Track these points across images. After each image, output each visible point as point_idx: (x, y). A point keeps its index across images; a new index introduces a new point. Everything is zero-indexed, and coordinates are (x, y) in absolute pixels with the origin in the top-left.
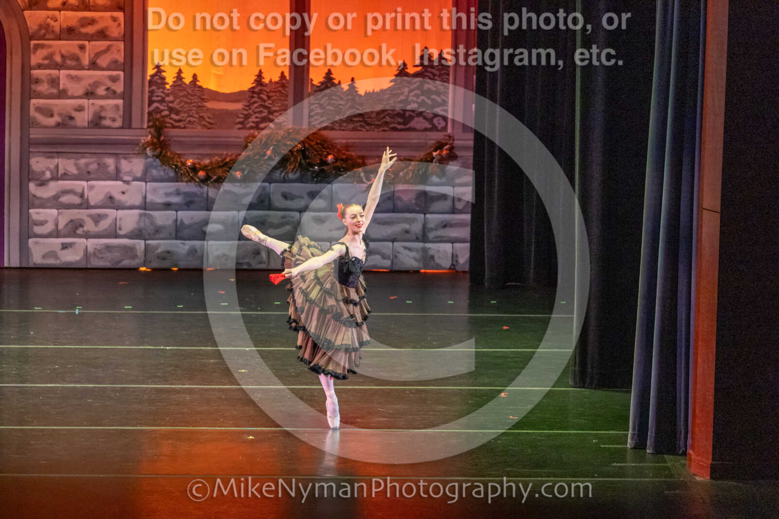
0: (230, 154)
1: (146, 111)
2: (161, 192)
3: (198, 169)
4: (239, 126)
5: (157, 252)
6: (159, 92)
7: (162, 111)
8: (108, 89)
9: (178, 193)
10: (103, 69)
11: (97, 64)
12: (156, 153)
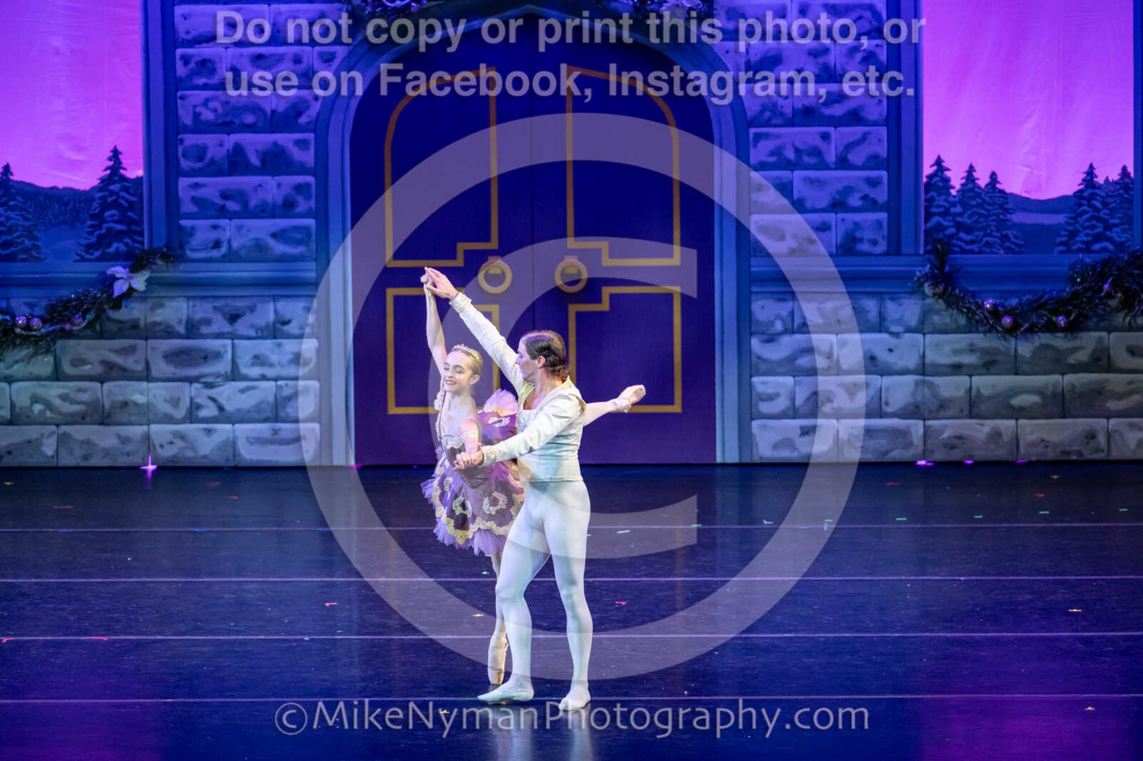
0: (1048, 290)
1: (923, 228)
2: (947, 349)
3: (1002, 313)
4: (1062, 248)
5: (941, 437)
6: (940, 201)
7: (947, 228)
8: (865, 197)
9: (972, 349)
10: (856, 168)
11: (848, 161)
12: (938, 290)
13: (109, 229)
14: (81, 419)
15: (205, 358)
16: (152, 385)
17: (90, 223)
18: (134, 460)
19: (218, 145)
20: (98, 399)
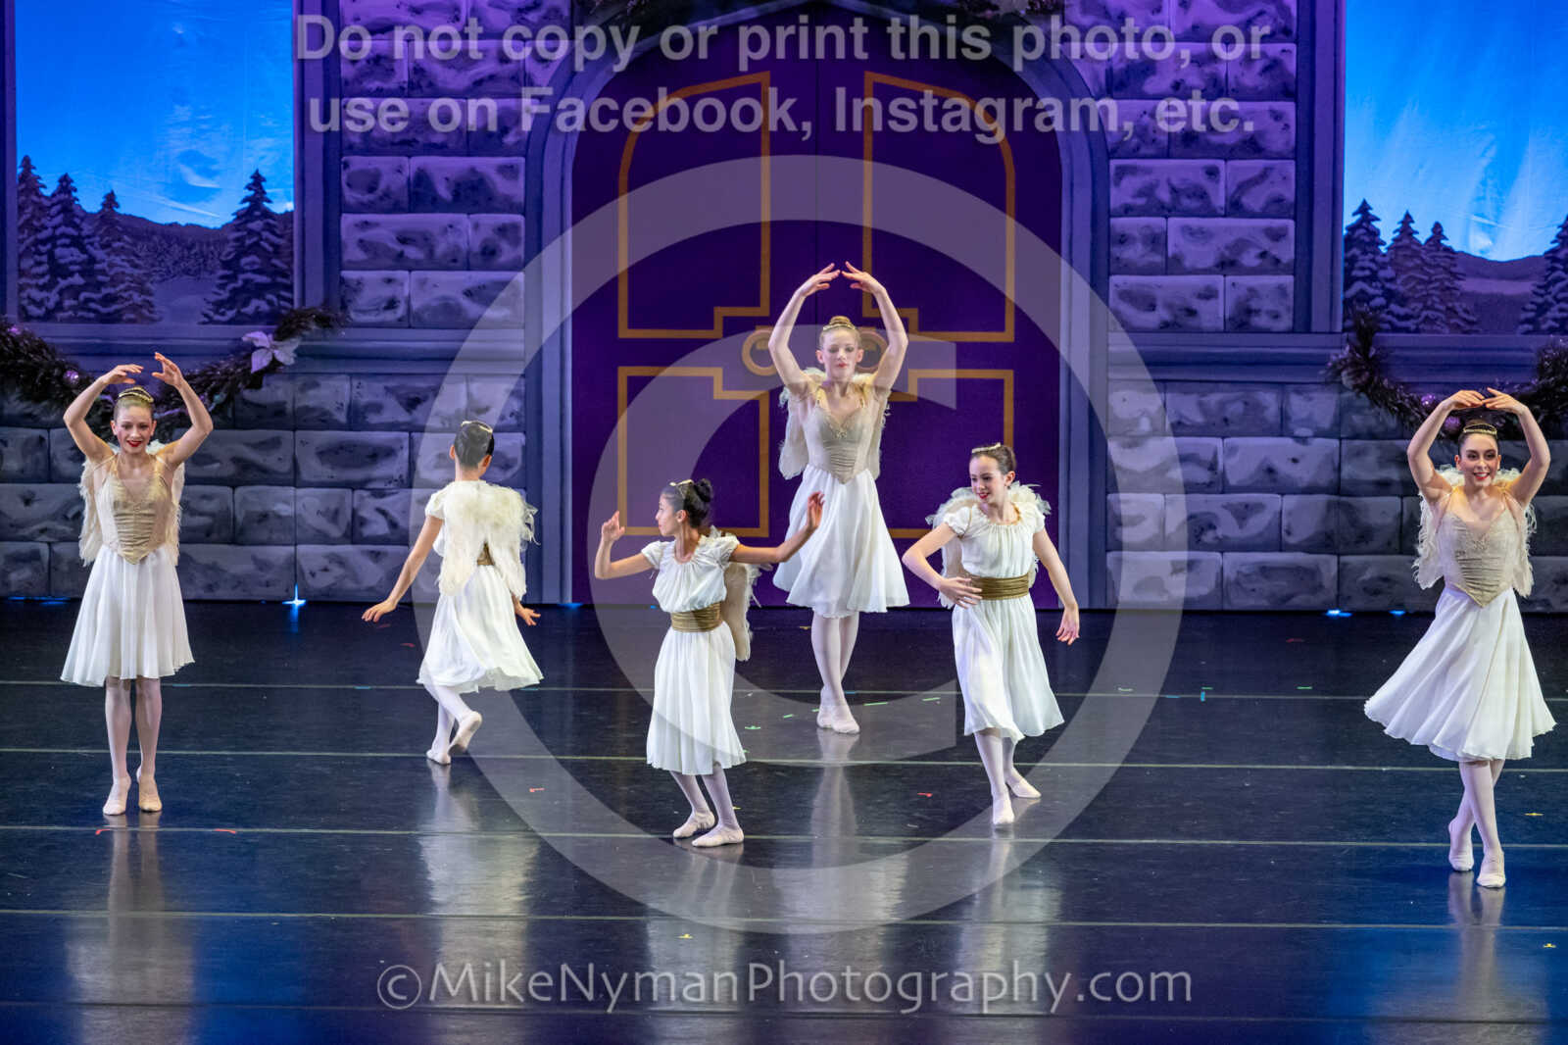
0: (1508, 382)
1: (1340, 296)
2: (1371, 459)
4: (1527, 327)
5: (1361, 578)
6: (1365, 261)
7: (1374, 297)
8: (1263, 255)
10: (1253, 215)
11: (1242, 206)
12: (1359, 382)
13: (247, 282)
14: (208, 534)
15: (374, 456)
16: (301, 491)
17: (221, 273)
18: (275, 593)
19: (395, 171)
20: (228, 509)
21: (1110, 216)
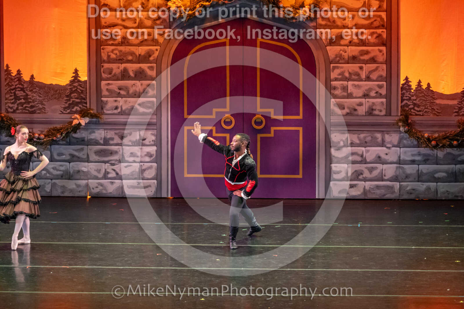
0: (450, 131)
1: (400, 105)
2: (410, 154)
3: (432, 140)
4: (456, 114)
5: (406, 189)
6: (407, 94)
7: (410, 105)
8: (377, 92)
9: (419, 154)
10: (373, 81)
11: (370, 78)
12: (406, 130)
13: (73, 101)
14: (62, 177)
15: (111, 153)
16: (90, 164)
17: (65, 98)
18: (82, 194)
19: (117, 68)
20: (68, 169)
21: (331, 81)
